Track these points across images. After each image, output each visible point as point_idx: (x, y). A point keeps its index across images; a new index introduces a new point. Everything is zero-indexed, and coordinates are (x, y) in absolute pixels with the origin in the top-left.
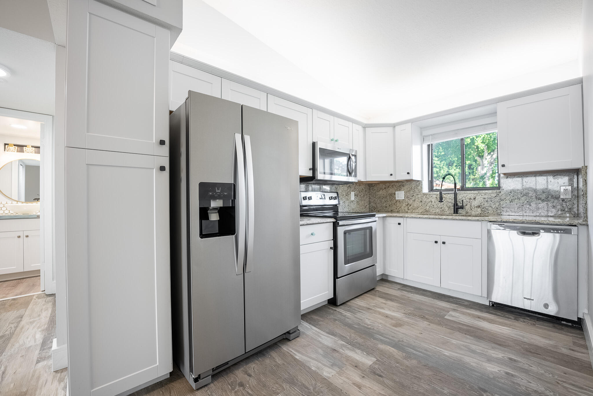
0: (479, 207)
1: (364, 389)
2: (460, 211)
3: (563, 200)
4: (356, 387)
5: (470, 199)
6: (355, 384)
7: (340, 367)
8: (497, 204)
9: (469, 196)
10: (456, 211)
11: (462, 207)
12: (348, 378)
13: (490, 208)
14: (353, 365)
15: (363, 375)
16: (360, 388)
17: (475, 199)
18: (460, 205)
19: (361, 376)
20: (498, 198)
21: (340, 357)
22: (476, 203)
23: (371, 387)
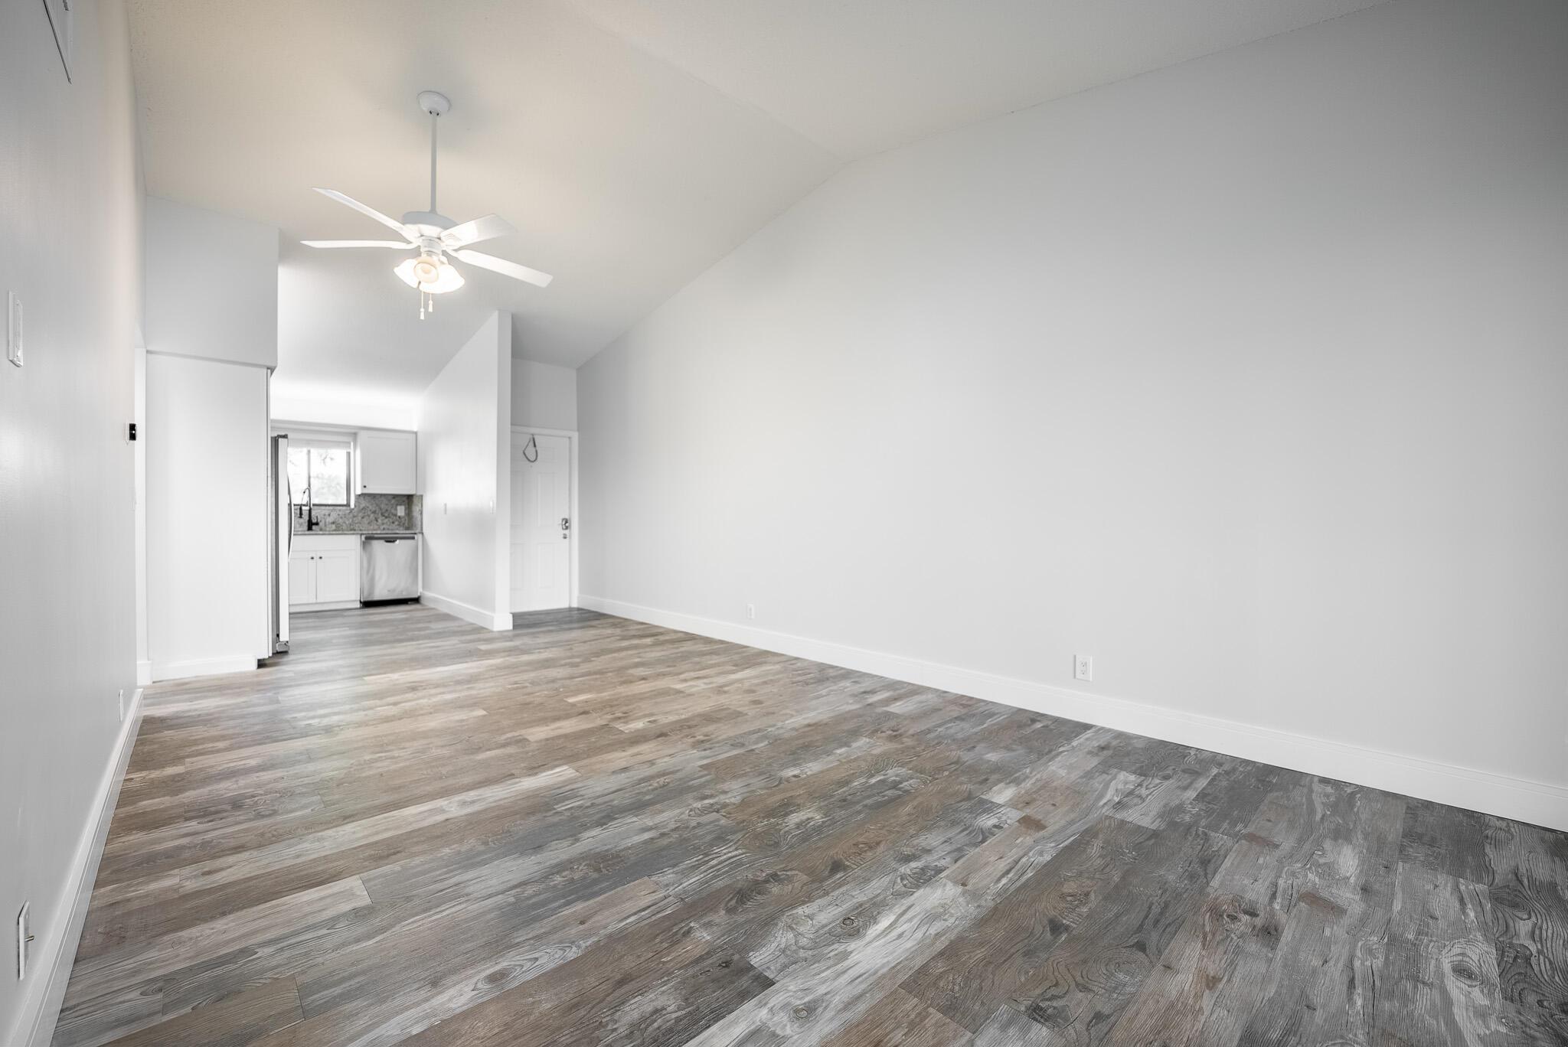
0: (333, 523)
2: (314, 527)
3: (399, 517)
5: (325, 515)
8: (351, 520)
9: (323, 512)
10: (310, 528)
11: (317, 524)
13: (344, 525)
17: (329, 515)
18: (314, 521)
20: (351, 515)
22: (330, 520)
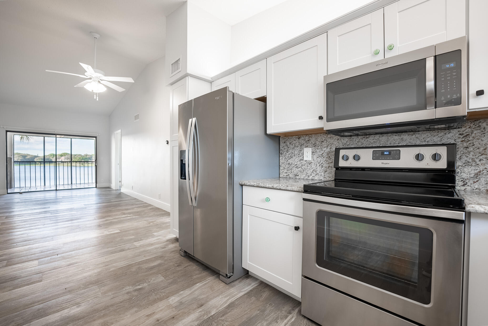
1: (145, 318)
4: (150, 313)
6: (153, 314)
7: (176, 307)
12: (161, 310)
14: (176, 316)
15: (160, 321)
16: (147, 316)
19: (160, 319)
21: (190, 309)
23: (144, 323)
